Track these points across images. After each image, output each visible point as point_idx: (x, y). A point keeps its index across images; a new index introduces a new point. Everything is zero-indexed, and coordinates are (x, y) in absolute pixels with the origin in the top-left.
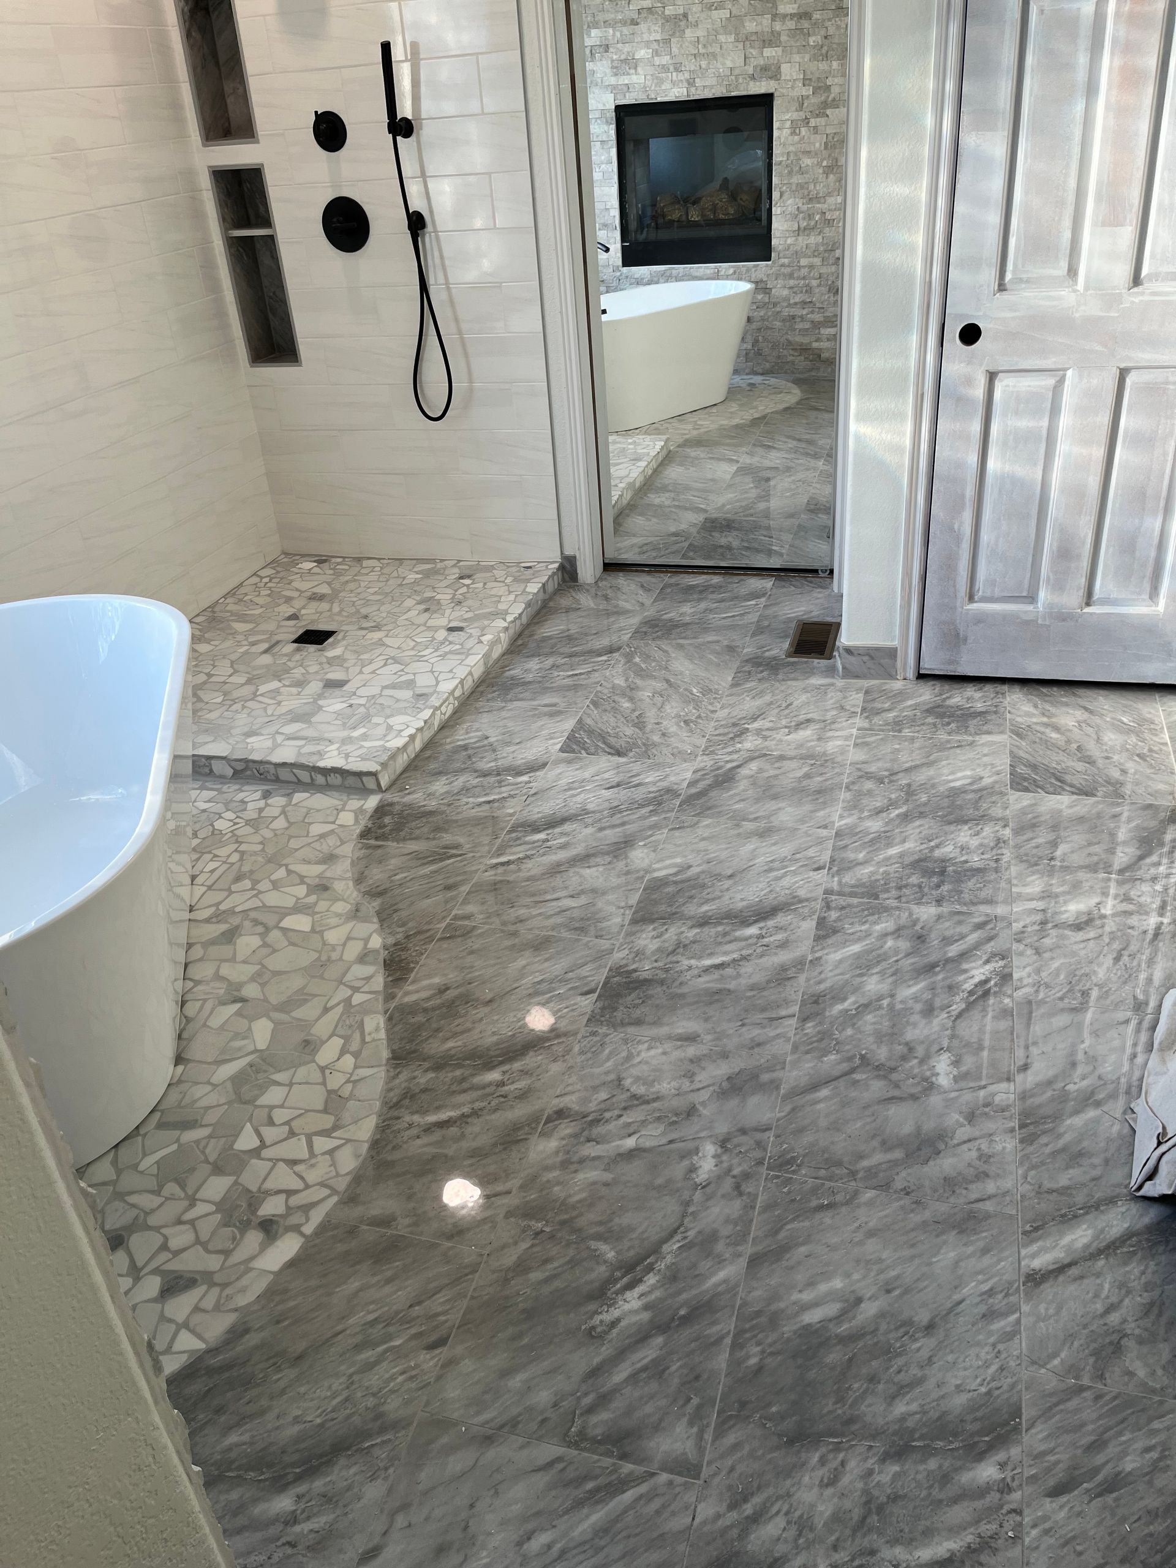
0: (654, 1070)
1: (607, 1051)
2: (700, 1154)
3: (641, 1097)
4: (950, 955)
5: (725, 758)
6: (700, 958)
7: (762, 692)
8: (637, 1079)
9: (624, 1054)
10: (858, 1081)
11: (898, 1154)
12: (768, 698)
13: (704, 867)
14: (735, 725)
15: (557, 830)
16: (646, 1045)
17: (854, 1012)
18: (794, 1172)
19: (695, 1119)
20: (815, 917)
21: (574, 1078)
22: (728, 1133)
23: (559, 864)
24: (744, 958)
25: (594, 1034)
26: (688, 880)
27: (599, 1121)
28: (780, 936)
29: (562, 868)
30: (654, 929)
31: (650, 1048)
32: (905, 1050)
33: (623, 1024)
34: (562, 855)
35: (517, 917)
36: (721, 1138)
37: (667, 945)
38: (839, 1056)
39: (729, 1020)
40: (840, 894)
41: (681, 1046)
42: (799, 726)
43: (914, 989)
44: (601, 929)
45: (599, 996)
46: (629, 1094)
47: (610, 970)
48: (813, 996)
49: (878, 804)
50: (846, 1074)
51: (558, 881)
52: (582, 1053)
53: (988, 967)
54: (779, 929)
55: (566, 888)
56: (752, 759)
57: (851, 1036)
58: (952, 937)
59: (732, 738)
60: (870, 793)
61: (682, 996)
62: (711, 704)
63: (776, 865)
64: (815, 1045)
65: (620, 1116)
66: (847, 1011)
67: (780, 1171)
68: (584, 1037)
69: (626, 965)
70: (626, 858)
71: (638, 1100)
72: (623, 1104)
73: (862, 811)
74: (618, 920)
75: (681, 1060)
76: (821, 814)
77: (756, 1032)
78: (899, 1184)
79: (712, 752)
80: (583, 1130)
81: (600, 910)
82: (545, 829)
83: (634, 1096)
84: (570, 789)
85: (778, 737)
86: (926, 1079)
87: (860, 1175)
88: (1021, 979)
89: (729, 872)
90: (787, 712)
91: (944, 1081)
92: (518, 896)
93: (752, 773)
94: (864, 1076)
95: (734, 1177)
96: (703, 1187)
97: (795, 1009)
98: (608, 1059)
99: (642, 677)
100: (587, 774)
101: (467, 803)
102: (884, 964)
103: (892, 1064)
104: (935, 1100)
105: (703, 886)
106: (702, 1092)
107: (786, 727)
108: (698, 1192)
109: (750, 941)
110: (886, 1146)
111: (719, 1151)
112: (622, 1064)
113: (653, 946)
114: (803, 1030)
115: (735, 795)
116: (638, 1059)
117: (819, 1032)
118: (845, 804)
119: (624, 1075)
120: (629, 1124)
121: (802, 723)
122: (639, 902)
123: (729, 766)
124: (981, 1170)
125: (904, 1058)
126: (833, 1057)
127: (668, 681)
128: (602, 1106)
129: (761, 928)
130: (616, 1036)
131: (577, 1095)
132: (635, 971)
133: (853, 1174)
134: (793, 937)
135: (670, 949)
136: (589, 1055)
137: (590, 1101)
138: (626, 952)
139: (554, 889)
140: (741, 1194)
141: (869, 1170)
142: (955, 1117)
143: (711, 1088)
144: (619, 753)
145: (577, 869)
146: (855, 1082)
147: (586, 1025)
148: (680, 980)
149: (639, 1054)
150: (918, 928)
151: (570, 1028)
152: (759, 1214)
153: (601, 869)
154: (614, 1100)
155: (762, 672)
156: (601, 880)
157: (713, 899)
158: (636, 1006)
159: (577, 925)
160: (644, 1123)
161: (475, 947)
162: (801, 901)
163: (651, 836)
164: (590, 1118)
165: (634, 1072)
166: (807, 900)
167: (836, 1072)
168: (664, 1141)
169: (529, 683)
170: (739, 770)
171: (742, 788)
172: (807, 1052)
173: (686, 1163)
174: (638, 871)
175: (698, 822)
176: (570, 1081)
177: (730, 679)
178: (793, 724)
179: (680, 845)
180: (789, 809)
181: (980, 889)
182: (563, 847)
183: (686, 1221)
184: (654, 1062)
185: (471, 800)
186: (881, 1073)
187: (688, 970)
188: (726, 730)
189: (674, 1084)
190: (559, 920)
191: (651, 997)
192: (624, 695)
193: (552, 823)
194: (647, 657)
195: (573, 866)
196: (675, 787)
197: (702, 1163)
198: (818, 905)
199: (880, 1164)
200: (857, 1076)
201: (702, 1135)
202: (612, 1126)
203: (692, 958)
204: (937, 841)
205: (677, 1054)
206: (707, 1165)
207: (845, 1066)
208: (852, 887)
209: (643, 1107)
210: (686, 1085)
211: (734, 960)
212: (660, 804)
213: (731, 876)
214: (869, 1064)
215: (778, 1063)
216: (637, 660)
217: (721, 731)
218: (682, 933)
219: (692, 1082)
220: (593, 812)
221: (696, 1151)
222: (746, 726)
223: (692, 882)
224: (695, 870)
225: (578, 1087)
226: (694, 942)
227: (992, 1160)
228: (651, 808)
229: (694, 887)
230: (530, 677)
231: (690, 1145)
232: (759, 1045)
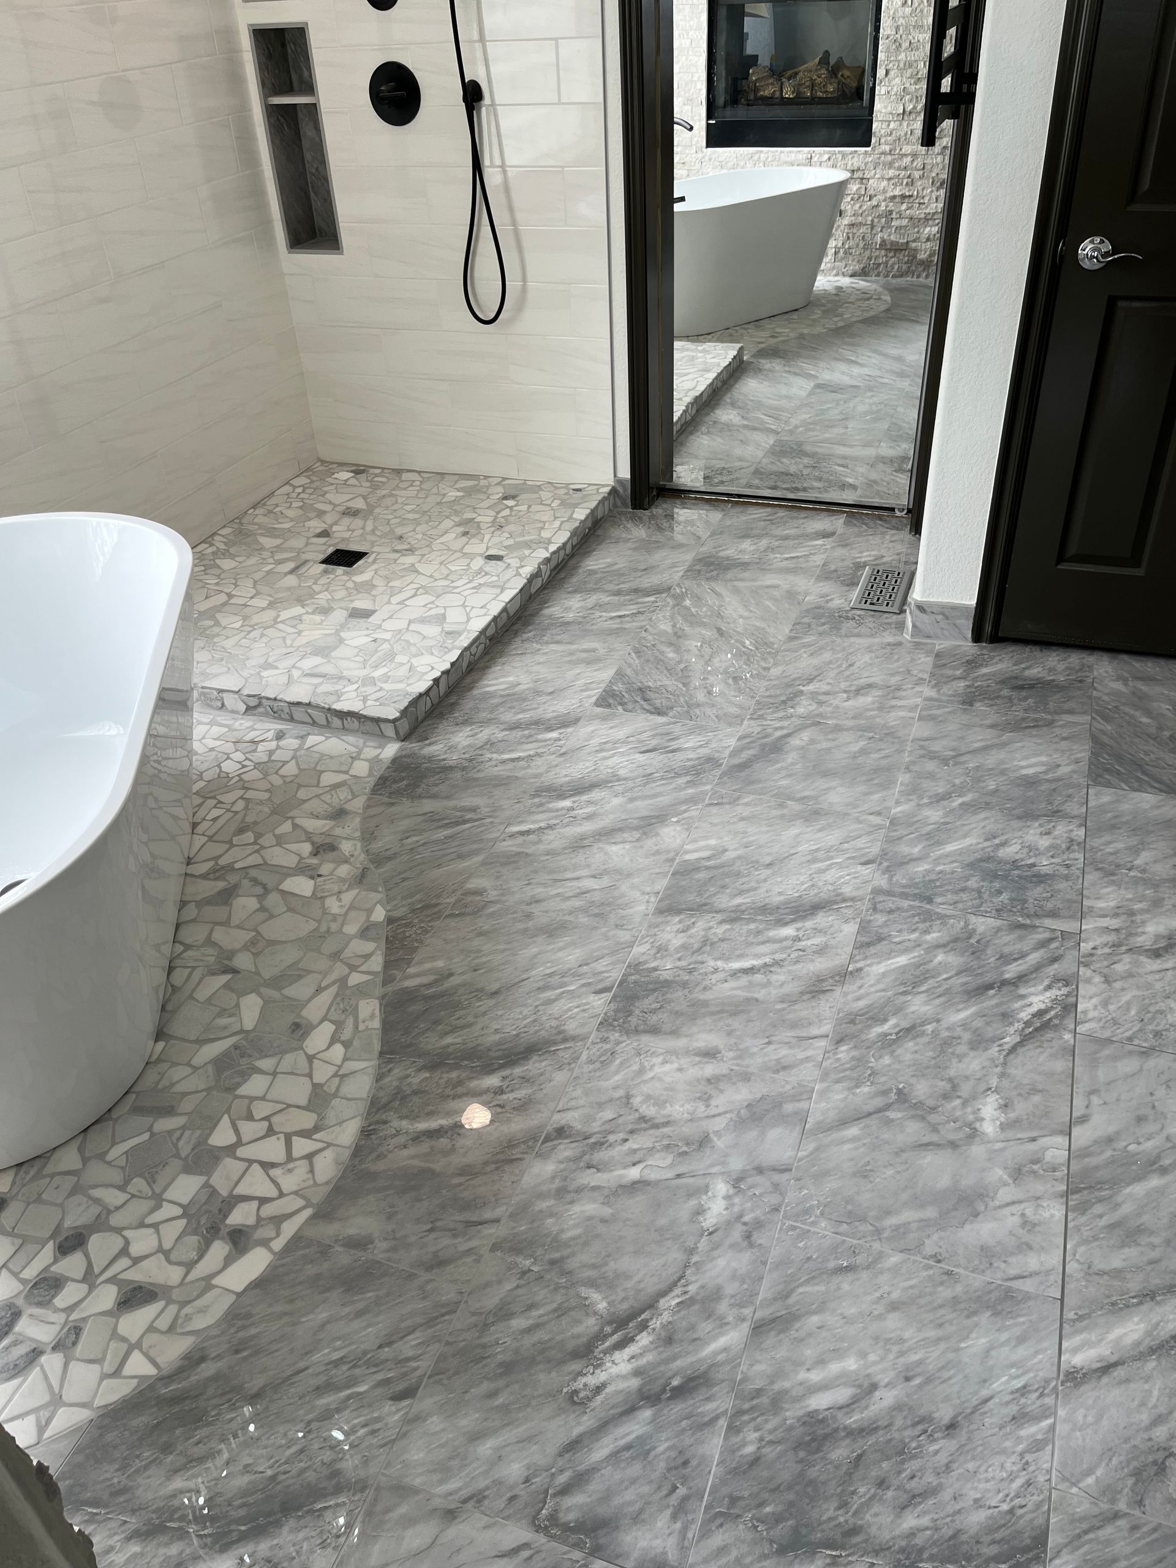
0: (666, 1089)
1: (617, 1062)
2: (710, 1194)
3: (651, 1119)
4: (1007, 976)
5: (775, 724)
6: (728, 959)
7: (821, 648)
8: (648, 1097)
9: (636, 1067)
10: (892, 1120)
11: (931, 1213)
12: (827, 656)
13: (740, 852)
14: (788, 686)
15: (584, 798)
16: (660, 1059)
17: (894, 1037)
18: (813, 1223)
19: (708, 1151)
20: (858, 920)
21: (579, 1092)
22: (743, 1171)
23: (582, 838)
24: (777, 963)
25: (605, 1040)
26: (722, 866)
27: (602, 1144)
28: (818, 940)
29: (586, 843)
30: (680, 922)
31: (665, 1062)
32: (948, 1087)
33: (637, 1031)
34: (587, 827)
35: (533, 897)
36: (734, 1176)
37: (692, 941)
38: (873, 1089)
39: (755, 1036)
40: (889, 893)
41: (700, 1062)
42: (859, 691)
43: (963, 1015)
44: (623, 917)
45: (614, 997)
46: (637, 1115)
47: (629, 966)
48: (850, 1014)
49: (940, 790)
50: (879, 1111)
51: (580, 857)
52: (591, 1062)
53: (1048, 994)
54: (817, 931)
55: (588, 866)
56: (804, 727)
57: (889, 1065)
58: (1011, 954)
59: (784, 702)
60: (931, 776)
61: (705, 1004)
62: (765, 660)
63: (821, 854)
64: (847, 1073)
65: (626, 1140)
66: (886, 1035)
67: (795, 1221)
68: (593, 1043)
69: (646, 962)
70: (657, 835)
71: (646, 1123)
72: (630, 1127)
73: (921, 797)
74: (641, 908)
75: (698, 1081)
76: (876, 797)
77: (784, 1052)
78: (930, 1248)
79: (761, 717)
80: (584, 1153)
81: (623, 896)
82: (571, 796)
83: (643, 1119)
84: (602, 750)
85: (836, 702)
86: (970, 1125)
87: (886, 1235)
88: (1085, 1012)
89: (768, 860)
90: (848, 673)
91: (989, 1128)
92: (536, 872)
93: (803, 744)
94: (900, 1115)
95: (745, 1224)
96: (710, 1234)
97: (827, 1028)
98: (617, 1072)
99: (691, 624)
100: (621, 733)
101: (491, 760)
102: (931, 983)
103: (930, 1102)
104: (977, 1150)
105: (738, 874)
106: (717, 1119)
107: (845, 692)
108: (704, 1238)
109: (785, 944)
110: (918, 1201)
111: (732, 1191)
112: (632, 1079)
113: (677, 941)
114: (836, 1054)
115: (782, 768)
116: (651, 1075)
117: (853, 1058)
118: (903, 788)
119: (634, 1092)
120: (635, 1151)
121: (863, 688)
122: (667, 888)
123: (778, 734)
124: (1023, 1240)
125: (946, 1097)
126: (866, 1089)
127: (719, 630)
128: (607, 1127)
129: (798, 929)
130: (628, 1045)
131: (580, 1111)
132: (655, 969)
133: (878, 1232)
134: (833, 942)
135: (696, 946)
136: (598, 1065)
137: (594, 1120)
138: (648, 946)
139: (575, 868)
140: (751, 1245)
141: (897, 1228)
142: (999, 1173)
143: (728, 1116)
144: (659, 712)
145: (601, 845)
146: (889, 1122)
147: (598, 1030)
148: (705, 983)
149: (652, 1067)
150: (973, 941)
151: (579, 1031)
152: (770, 1271)
153: (628, 846)
154: (620, 1120)
155: (824, 624)
156: (627, 859)
157: (748, 891)
158: (654, 1011)
159: (597, 911)
160: (651, 1150)
161: (485, 928)
162: (844, 900)
163: (685, 811)
164: (592, 1140)
165: (645, 1088)
166: (853, 899)
167: (869, 1107)
168: (670, 1174)
169: (568, 623)
170: (789, 739)
171: (789, 760)
172: (838, 1081)
173: (693, 1203)
174: (668, 852)
175: (739, 798)
176: (575, 1094)
177: (787, 631)
178: (853, 688)
179: (716, 825)
180: (841, 790)
181: (1047, 899)
182: (589, 817)
183: (688, 1272)
184: (668, 1079)
185: (495, 756)
186: (919, 1112)
187: (713, 973)
188: (778, 692)
189: (687, 1106)
190: (577, 903)
191: (669, 1002)
192: (670, 644)
193: (579, 788)
194: (698, 599)
195: (599, 841)
196: (717, 755)
197: (710, 1204)
198: (865, 906)
199: (909, 1223)
200: (892, 1115)
201: (714, 1170)
202: (617, 1151)
203: (720, 959)
204: (1004, 838)
205: (693, 1072)
206: (716, 1209)
207: (879, 1102)
208: (904, 887)
209: (651, 1132)
210: (701, 1107)
211: (765, 965)
212: (698, 774)
213: (769, 865)
214: (906, 1101)
215: (803, 1093)
216: (687, 603)
217: (772, 692)
218: (710, 928)
219: (707, 1106)
220: (625, 779)
221: (706, 1189)
222: (801, 688)
223: (726, 869)
224: (731, 855)
225: (582, 1102)
226: (723, 940)
227: (1037, 1229)
228: (688, 778)
229: (726, 875)
230: (570, 616)
231: (700, 1182)
232: (785, 1068)
